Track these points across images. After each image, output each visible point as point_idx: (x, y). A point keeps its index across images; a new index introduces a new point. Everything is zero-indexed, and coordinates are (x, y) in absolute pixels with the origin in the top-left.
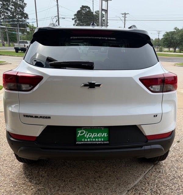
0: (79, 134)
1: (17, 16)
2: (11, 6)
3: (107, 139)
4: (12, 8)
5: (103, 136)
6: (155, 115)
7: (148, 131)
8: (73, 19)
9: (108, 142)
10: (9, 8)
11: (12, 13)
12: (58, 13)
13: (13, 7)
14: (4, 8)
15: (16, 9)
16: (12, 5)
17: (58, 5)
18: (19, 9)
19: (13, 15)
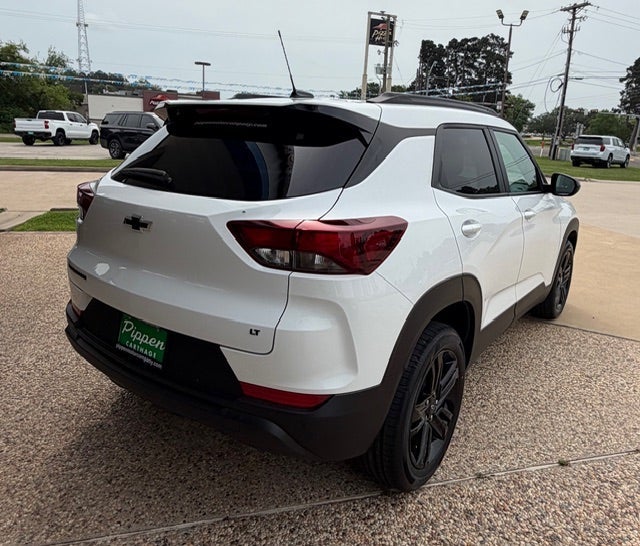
0: (125, 329)
1: (488, 80)
2: (480, 60)
3: (161, 359)
4: (481, 63)
5: (157, 346)
6: (253, 329)
7: (246, 369)
8: (622, 80)
9: (160, 366)
10: (476, 64)
11: (479, 74)
12: (568, 68)
13: (484, 61)
14: (466, 65)
15: (488, 64)
16: (483, 57)
17: (570, 50)
18: (495, 63)
19: (480, 77)
